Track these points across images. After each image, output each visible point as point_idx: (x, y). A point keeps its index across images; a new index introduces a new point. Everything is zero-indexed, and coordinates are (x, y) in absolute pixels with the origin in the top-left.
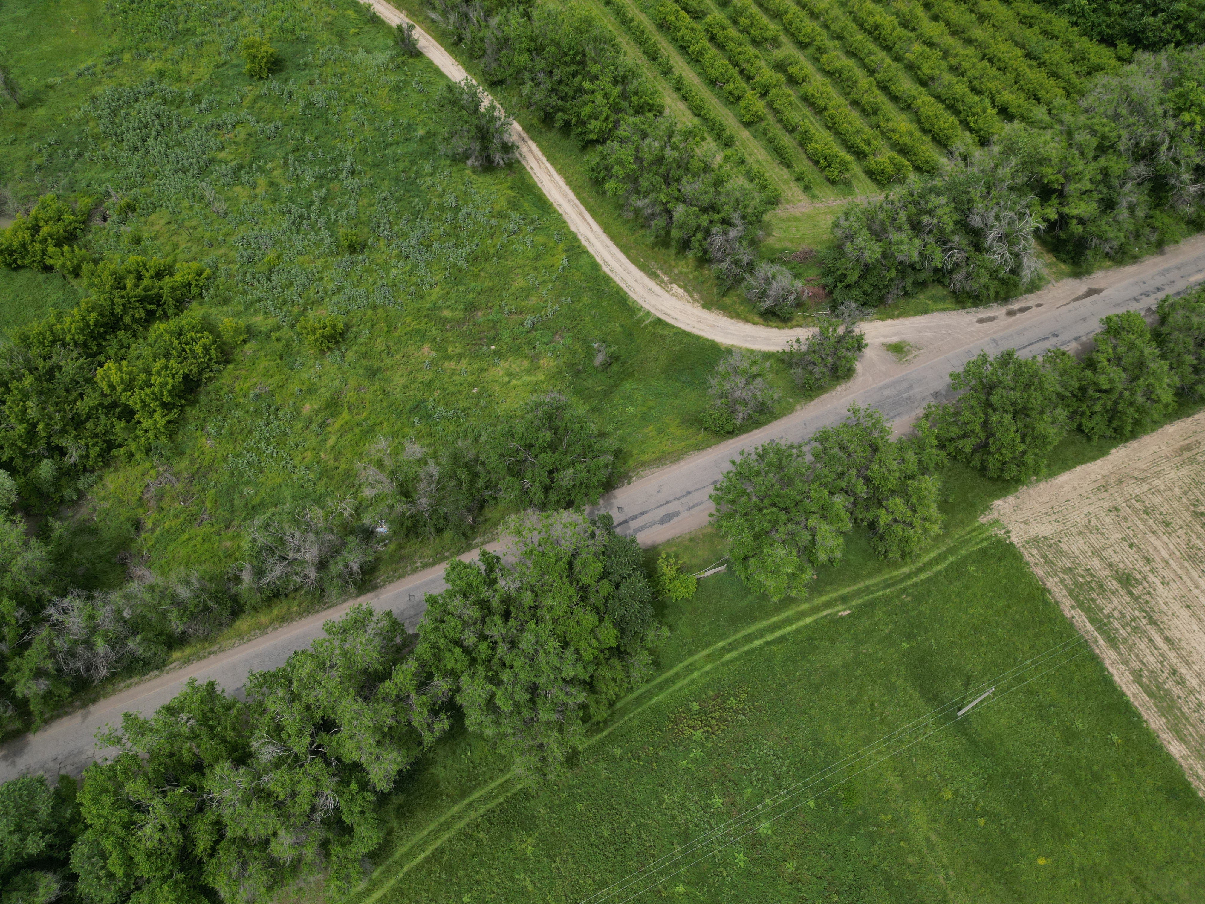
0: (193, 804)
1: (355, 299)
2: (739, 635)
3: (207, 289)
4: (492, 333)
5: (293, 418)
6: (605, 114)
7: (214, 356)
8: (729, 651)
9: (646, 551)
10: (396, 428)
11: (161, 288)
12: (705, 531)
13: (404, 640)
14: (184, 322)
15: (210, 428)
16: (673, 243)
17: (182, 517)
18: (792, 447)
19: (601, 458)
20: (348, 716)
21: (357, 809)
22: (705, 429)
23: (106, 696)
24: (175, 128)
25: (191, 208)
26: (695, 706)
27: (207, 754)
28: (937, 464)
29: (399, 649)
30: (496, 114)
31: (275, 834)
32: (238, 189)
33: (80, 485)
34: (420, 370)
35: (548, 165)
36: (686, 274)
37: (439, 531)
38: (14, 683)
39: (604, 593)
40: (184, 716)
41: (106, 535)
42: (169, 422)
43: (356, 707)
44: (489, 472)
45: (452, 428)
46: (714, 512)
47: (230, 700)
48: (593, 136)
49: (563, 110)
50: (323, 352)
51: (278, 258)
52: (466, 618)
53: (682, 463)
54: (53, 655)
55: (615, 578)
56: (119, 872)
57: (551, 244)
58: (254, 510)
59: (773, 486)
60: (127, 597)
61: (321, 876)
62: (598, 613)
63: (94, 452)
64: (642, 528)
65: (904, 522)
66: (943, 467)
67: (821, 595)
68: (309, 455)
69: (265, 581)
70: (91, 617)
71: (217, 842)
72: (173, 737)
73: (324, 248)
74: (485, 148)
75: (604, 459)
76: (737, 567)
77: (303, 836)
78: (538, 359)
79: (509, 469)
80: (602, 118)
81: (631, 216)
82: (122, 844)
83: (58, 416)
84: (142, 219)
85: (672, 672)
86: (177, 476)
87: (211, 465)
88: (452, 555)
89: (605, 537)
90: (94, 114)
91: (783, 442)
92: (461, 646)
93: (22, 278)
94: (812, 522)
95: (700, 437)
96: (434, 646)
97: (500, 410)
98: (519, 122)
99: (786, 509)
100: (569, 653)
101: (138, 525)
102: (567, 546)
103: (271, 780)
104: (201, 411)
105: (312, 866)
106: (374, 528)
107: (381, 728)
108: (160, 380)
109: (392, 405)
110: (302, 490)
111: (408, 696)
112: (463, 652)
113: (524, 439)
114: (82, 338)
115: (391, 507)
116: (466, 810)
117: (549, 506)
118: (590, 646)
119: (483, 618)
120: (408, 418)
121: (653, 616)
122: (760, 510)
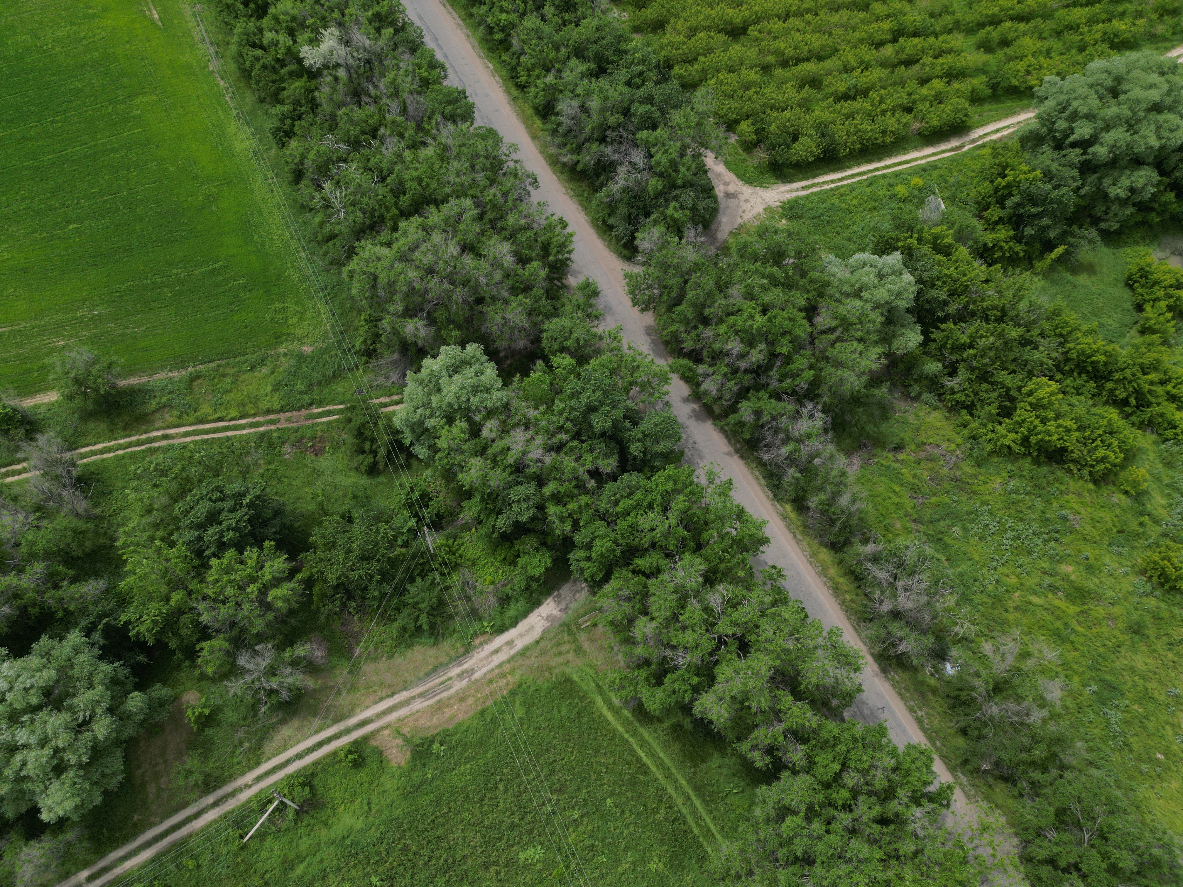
0: (671, 549)
3: (1176, 444)
5: (1052, 558)
7: (1098, 468)
10: (1075, 667)
11: (1158, 404)
13: (836, 708)
14: (1127, 433)
15: (1013, 483)
17: (916, 481)
20: (754, 664)
21: (676, 686)
23: (747, 464)
27: (710, 551)
29: (826, 704)
31: (653, 619)
33: (924, 396)
34: (1161, 683)
37: (964, 732)
38: (749, 399)
40: (738, 525)
41: (884, 427)
42: (1009, 447)
43: (763, 671)
44: (1052, 784)
45: (1096, 732)
50: (1143, 572)
52: (872, 772)
54: (774, 418)
56: (619, 509)
58: (938, 540)
60: (832, 457)
61: (622, 664)
63: (960, 397)
68: (1014, 580)
69: (869, 565)
70: (809, 436)
71: (644, 574)
72: (721, 520)
77: (652, 643)
79: (1064, 810)
82: (638, 506)
83: (987, 361)
86: (956, 467)
87: (974, 493)
88: (937, 749)
92: (841, 771)
93: (1120, 292)
96: (836, 740)
97: (1143, 792)
101: (898, 448)
103: (694, 607)
104: (1031, 471)
105: (630, 655)
106: (949, 661)
107: (748, 699)
108: (1052, 429)
109: (1103, 658)
110: (972, 581)
111: (781, 721)
112: (836, 773)
113: (1112, 829)
114: (1074, 356)
115: (977, 675)
116: (684, 793)
117: (1029, 867)
119: (874, 794)
120: (1093, 679)
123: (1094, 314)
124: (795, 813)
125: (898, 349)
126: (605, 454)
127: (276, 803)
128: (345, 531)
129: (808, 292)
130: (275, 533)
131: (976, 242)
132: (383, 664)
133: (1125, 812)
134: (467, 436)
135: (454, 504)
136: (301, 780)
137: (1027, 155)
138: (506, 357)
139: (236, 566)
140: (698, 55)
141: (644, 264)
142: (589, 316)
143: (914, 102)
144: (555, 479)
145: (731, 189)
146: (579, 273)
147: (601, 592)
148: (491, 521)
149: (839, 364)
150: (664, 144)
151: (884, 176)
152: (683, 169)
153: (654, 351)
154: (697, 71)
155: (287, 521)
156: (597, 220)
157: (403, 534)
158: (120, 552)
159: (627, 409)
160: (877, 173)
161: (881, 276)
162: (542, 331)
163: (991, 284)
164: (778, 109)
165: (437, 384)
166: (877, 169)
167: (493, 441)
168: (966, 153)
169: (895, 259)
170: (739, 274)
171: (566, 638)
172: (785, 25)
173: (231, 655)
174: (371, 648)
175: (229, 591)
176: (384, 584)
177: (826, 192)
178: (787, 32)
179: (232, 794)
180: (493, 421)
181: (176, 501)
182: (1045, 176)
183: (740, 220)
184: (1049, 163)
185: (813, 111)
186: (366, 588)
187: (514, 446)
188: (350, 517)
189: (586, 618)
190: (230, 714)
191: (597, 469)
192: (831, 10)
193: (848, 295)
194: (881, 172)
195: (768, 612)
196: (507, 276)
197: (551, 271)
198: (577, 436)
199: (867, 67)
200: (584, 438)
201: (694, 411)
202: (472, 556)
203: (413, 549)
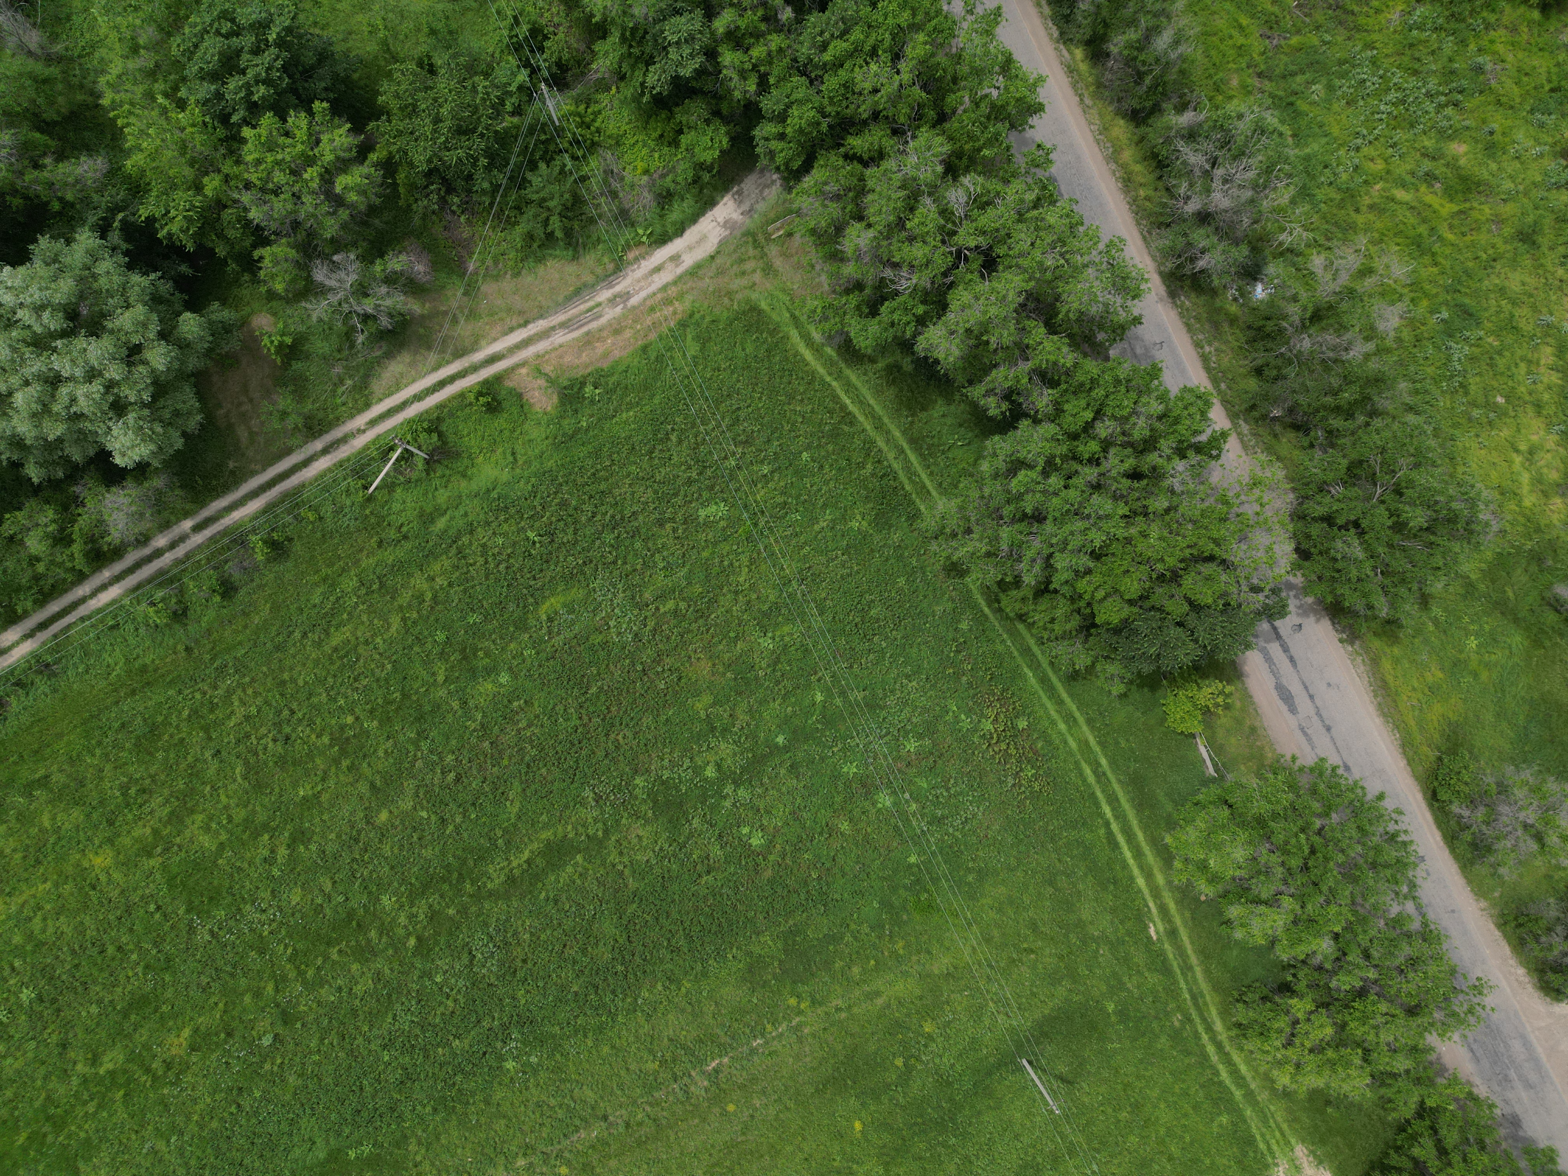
0: (901, 121)
2: (1116, 787)
5: (1441, 132)
8: (1095, 772)
9: (1233, 663)
10: (1427, 287)
12: (1267, 749)
13: (1101, 344)
15: (1422, 11)
17: (1275, 9)
18: (1413, 886)
19: (1382, 599)
20: (1001, 287)
21: (896, 317)
22: (1440, 759)
26: (1022, 724)
27: (956, 125)
28: (1390, 1101)
29: (1088, 339)
31: (869, 226)
34: (1535, 309)
37: (1258, 372)
39: (1169, 606)
43: (1011, 296)
44: (1354, 433)
45: (1430, 370)
46: (1298, 763)
52: (1133, 419)
53: (1378, 721)
55: (1192, 620)
56: (827, 57)
58: (1287, 104)
59: (1343, 851)
61: (826, 287)
62: (1141, 597)
64: (1268, 659)
65: (1293, 1035)
66: (1385, 1110)
67: (1176, 903)
68: (1379, 166)
69: (1181, 145)
71: (860, 160)
72: (977, 74)
75: (1380, 601)
76: (1214, 790)
77: (867, 260)
79: (1361, 462)
82: (857, 50)
85: (1064, 695)
88: (1219, 392)
89: (1252, 607)
91: (1420, 872)
92: (1094, 419)
94: (1287, 902)
95: (1425, 749)
96: (1094, 382)
97: (1466, 440)
99: (1305, 868)
100: (1085, 561)
102: (1237, 552)
103: (927, 209)
105: (836, 275)
106: (1262, 280)
107: (987, 332)
109: (1469, 276)
110: (1320, 168)
111: (1027, 359)
112: (1087, 423)
113: (1411, 484)
115: (1295, 299)
116: (896, 447)
117: (1300, 524)
118: (1096, 589)
119: (1131, 445)
120: (1446, 303)
121: (1139, 672)
122: (1303, 830)
124: (1031, 467)
127: (399, 451)
128: (427, 88)
130: (326, 89)
132: (507, 284)
133: (1434, 465)
135: (582, 47)
136: (425, 425)
139: (282, 140)
144: (731, 4)
147: (799, 188)
148: (639, 74)
155: (340, 69)
157: (511, 94)
158: (111, 115)
171: (751, 252)
173: (303, 267)
174: (489, 262)
175: (279, 177)
176: (495, 172)
179: (344, 440)
181: (169, 34)
186: (470, 177)
188: (431, 65)
189: (778, 224)
190: (319, 344)
195: (1029, 215)
202: (615, 131)
203: (528, 120)
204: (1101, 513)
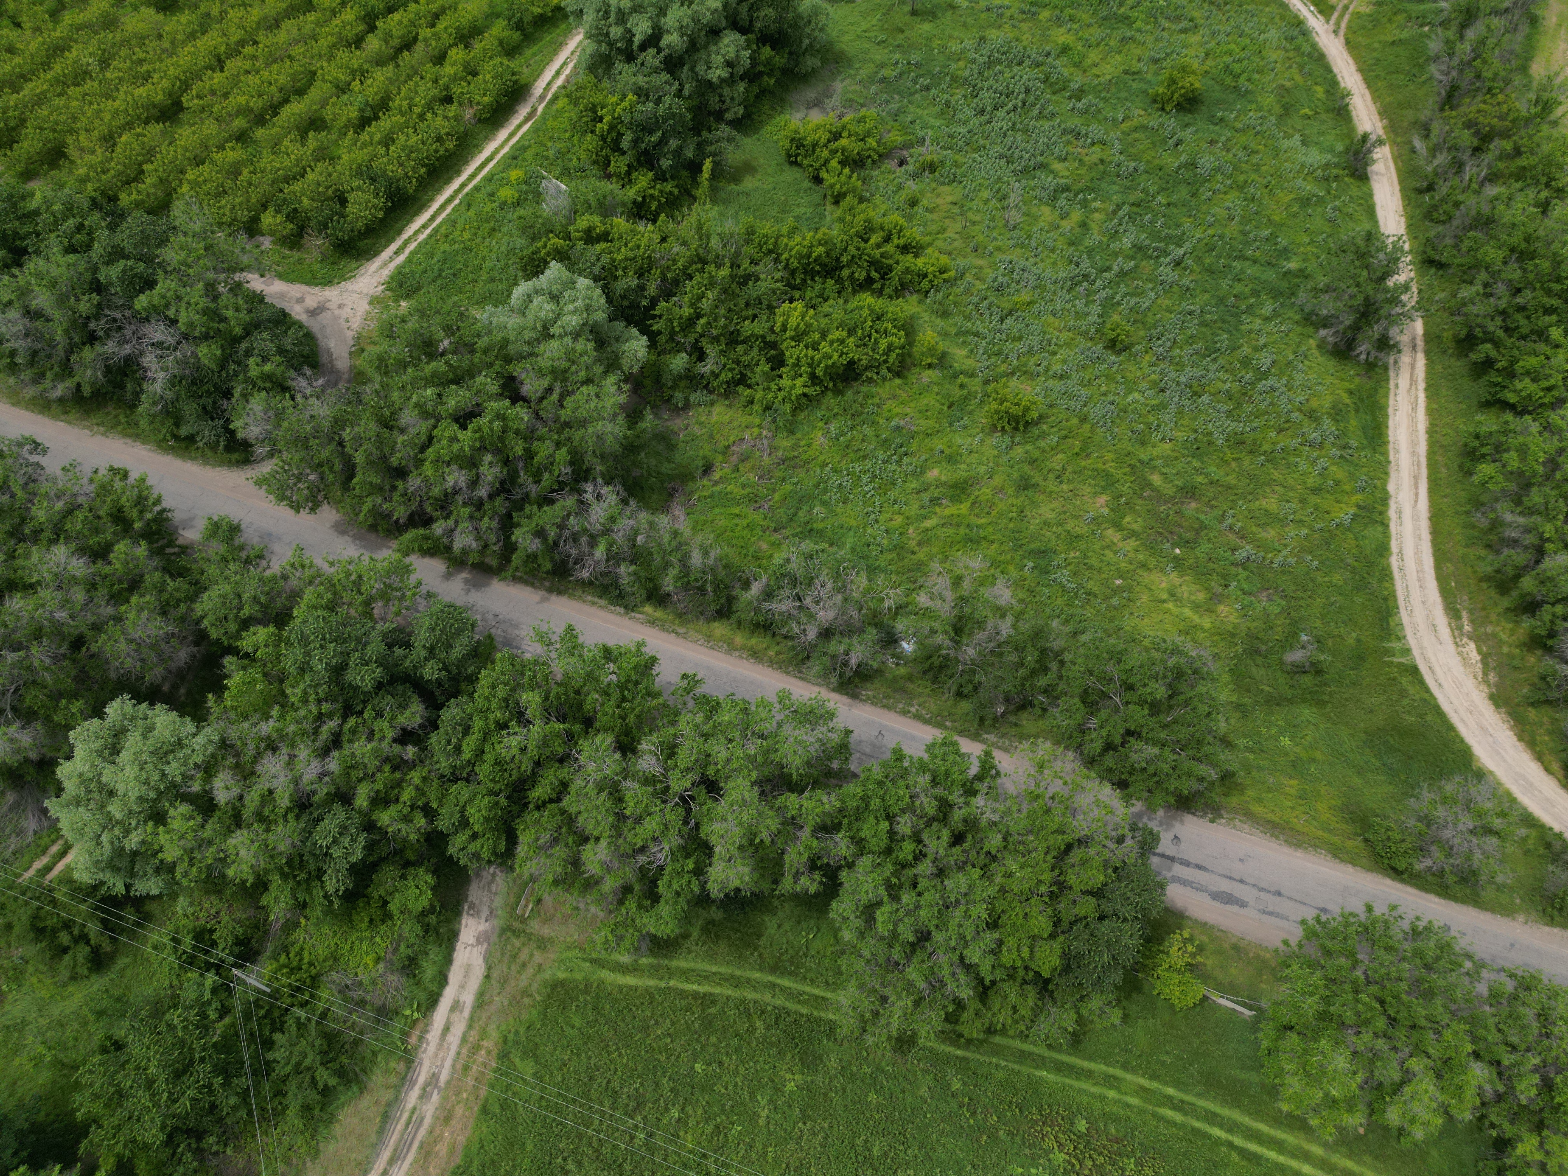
0: (560, 750)
1: (1071, 397)
2: (1201, 1103)
3: (937, 291)
4: (1189, 535)
5: (914, 474)
6: (1552, 382)
7: (891, 360)
8: (1174, 1108)
9: (1167, 910)
10: (1002, 558)
11: (897, 263)
12: (1262, 953)
13: (840, 770)
14: (891, 309)
15: (833, 427)
16: (1515, 594)
17: (748, 490)
18: (1469, 957)
19: (1202, 767)
20: (734, 796)
21: (676, 886)
22: (1366, 840)
23: (572, 596)
24: (1035, 112)
25: (986, 202)
26: (1082, 1125)
27: (603, 718)
29: (829, 773)
30: (1404, 298)
31: (597, 839)
32: (1046, 210)
33: (692, 398)
34: (1076, 517)
35: (1422, 396)
36: (1501, 643)
37: (960, 695)
38: (518, 525)
39: (1080, 911)
40: (612, 667)
41: (678, 457)
42: (805, 395)
43: (748, 795)
44: (1060, 677)
45: (1060, 602)
46: (1293, 943)
47: (656, 687)
48: (1512, 398)
49: (1497, 344)
50: (994, 429)
51: (1029, 304)
52: (917, 803)
53: (1299, 854)
54: (561, 527)
55: (1107, 908)
56: (467, 755)
57: (1347, 488)
58: (809, 532)
59: (1399, 979)
60: (652, 525)
61: (601, 914)
62: (1055, 925)
63: (725, 376)
64: (1185, 883)
67: (1350, 1157)
68: (899, 520)
69: (767, 605)
70: (613, 519)
71: (551, 801)
72: (590, 677)
73: (1083, 324)
74: (1356, 328)
75: (1203, 769)
76: (1268, 1028)
77: (616, 864)
78: (1220, 602)
79: (1085, 691)
80: (1545, 384)
81: (1484, 523)
82: (486, 736)
83: (723, 321)
84: (934, 185)
85: (1086, 1064)
86: (773, 449)
87: (807, 462)
88: (954, 729)
89: (1133, 855)
90: (971, 55)
92: (891, 825)
93: (792, 174)
94: (1416, 1064)
95: (1350, 844)
96: (866, 799)
97: (1128, 623)
98: (1425, 324)
99: (1393, 1021)
100: (990, 937)
101: (708, 469)
102: (1080, 826)
103: (632, 790)
104: (839, 405)
105: (602, 898)
106: (901, 639)
107: (755, 835)
108: (827, 350)
109: (1019, 532)
110: (866, 549)
111: (802, 827)
112: (888, 832)
113: (1129, 674)
114: (796, 264)
115: (933, 632)
116: (765, 986)
117: (1097, 767)
118: (1018, 950)
119: (933, 819)
120: (1023, 557)
121: (1115, 986)
122: (1356, 992)
123: (784, 212)
124: (880, 904)
125: (631, 367)
126: (400, 706)
128: (123, 1066)
129: (491, 365)
131: (624, 204)
133: (1127, 651)
134: (199, 819)
135: (251, 912)
137: (606, 84)
138: (175, 687)
140: (140, 165)
141: (271, 455)
142: (248, 561)
143: (447, 88)
144: (360, 780)
145: (311, 302)
146: (192, 519)
147: (518, 861)
148: (318, 892)
149: (583, 423)
150: (179, 298)
151: (477, 189)
152: (230, 313)
153: (364, 547)
154: (154, 186)
155: (20, 1124)
156: (165, 440)
157: (209, 1003)
159: (385, 635)
160: (467, 189)
161: (555, 298)
162: (199, 621)
163: (669, 240)
164: (294, 178)
165: (102, 787)
166: (463, 186)
167: (241, 798)
168: (544, 113)
169: (555, 270)
170: (395, 395)
171: (517, 943)
172: (226, 74)
174: (281, 1167)
176: (235, 1081)
177: (426, 242)
178: (235, 81)
180: (221, 776)
182: (639, 96)
183: (350, 334)
184: (633, 79)
185: (339, 158)
186: (213, 1107)
187: (275, 783)
188: (115, 1043)
189: (523, 902)
191: (404, 730)
192: (270, 28)
193: (538, 341)
194: (470, 186)
195: (708, 730)
196: (92, 586)
197: (150, 543)
198: (348, 711)
199: (363, 74)
200: (359, 708)
201: (466, 581)
202: (327, 951)
203: (239, 1008)
204: (963, 890)
